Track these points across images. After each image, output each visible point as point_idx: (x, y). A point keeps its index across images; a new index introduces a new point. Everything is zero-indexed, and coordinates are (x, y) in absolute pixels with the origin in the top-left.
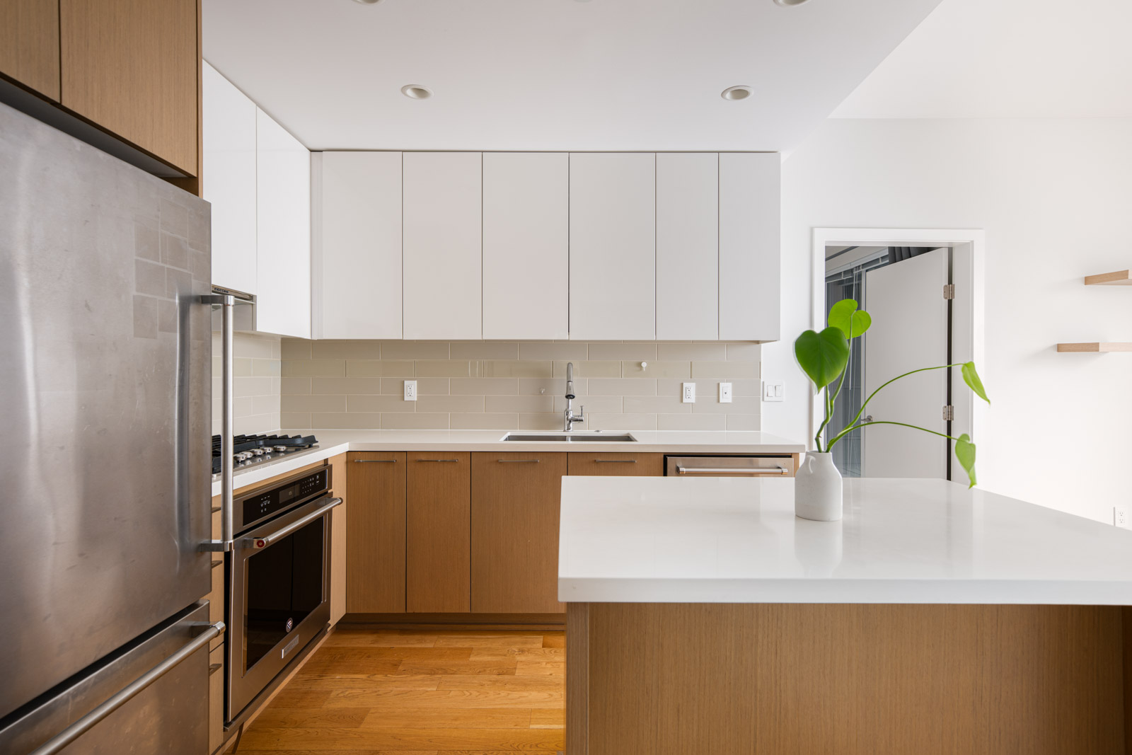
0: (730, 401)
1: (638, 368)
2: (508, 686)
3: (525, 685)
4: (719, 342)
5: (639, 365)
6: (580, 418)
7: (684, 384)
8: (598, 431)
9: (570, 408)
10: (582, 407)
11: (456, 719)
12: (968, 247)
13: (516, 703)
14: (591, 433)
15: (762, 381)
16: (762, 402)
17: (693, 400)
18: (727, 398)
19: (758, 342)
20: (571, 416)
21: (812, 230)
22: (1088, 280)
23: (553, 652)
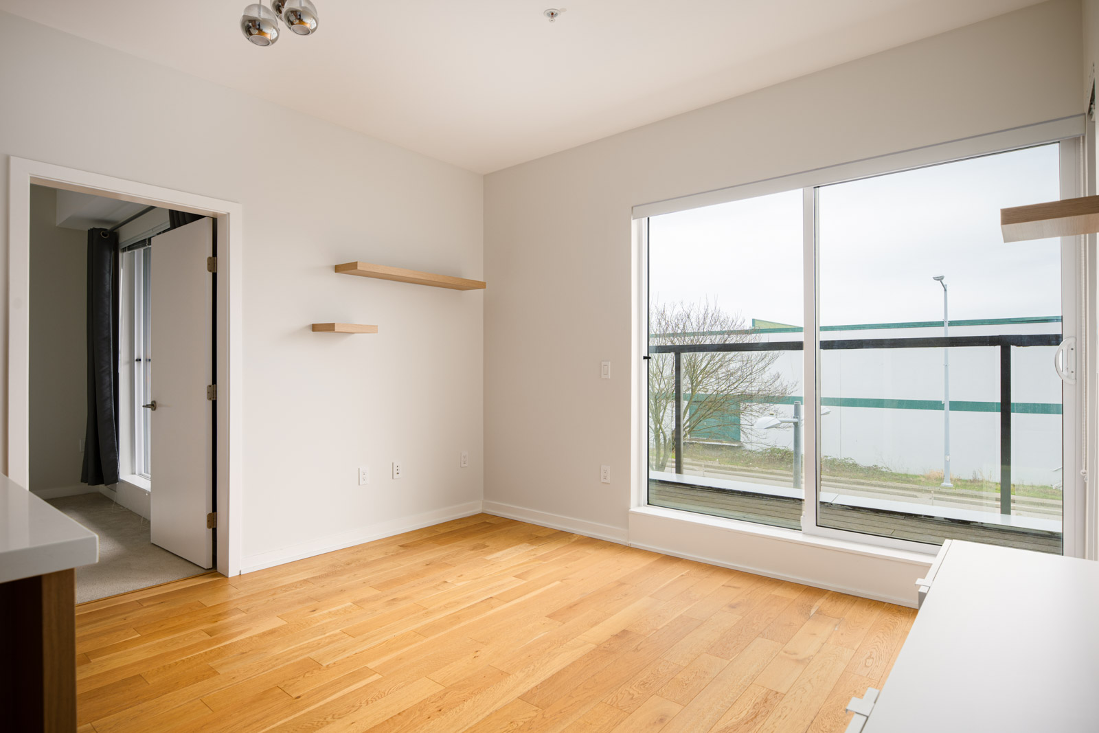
12: (233, 219)
21: (8, 158)
22: (337, 268)
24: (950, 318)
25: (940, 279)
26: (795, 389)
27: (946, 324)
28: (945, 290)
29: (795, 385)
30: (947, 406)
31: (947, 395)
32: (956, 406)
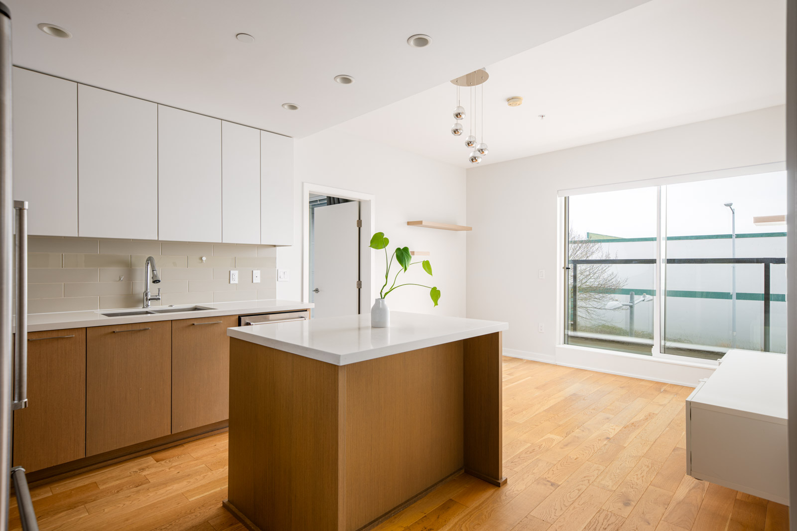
0: (259, 282)
1: (200, 261)
2: (151, 490)
3: (165, 484)
4: (260, 245)
5: (201, 259)
6: (158, 297)
7: (231, 272)
8: (171, 306)
9: (148, 291)
10: (159, 289)
11: (127, 520)
12: (369, 202)
13: (167, 495)
14: (166, 307)
15: (277, 269)
16: (277, 282)
17: (236, 282)
18: (257, 280)
19: (275, 246)
20: (149, 297)
21: (303, 183)
22: (409, 223)
23: (167, 462)
24: (737, 232)
25: (729, 205)
26: (625, 284)
27: (734, 237)
28: (733, 213)
29: (626, 281)
30: (734, 296)
31: (734, 289)
32: (740, 296)
